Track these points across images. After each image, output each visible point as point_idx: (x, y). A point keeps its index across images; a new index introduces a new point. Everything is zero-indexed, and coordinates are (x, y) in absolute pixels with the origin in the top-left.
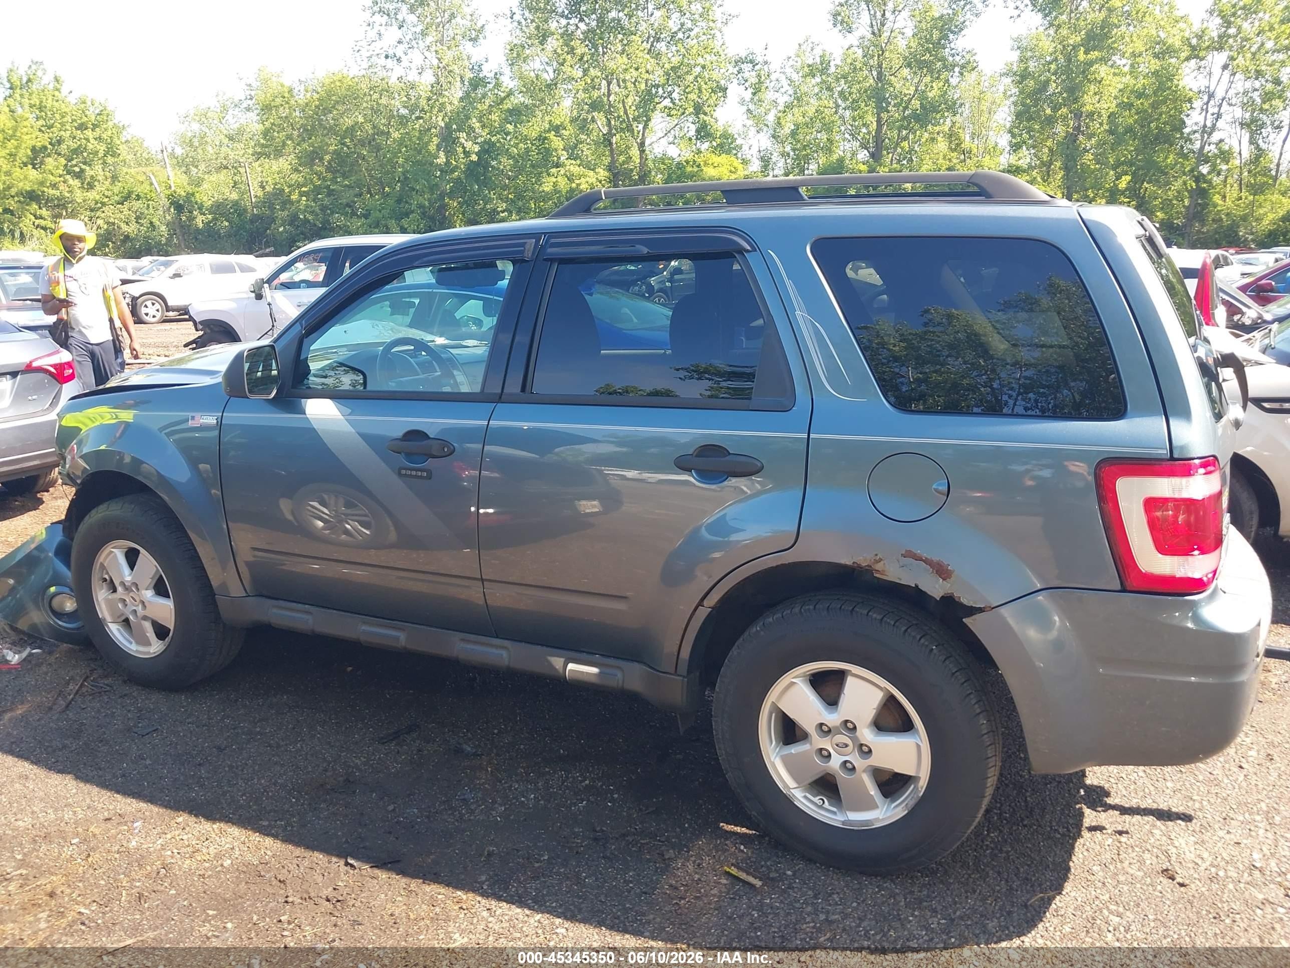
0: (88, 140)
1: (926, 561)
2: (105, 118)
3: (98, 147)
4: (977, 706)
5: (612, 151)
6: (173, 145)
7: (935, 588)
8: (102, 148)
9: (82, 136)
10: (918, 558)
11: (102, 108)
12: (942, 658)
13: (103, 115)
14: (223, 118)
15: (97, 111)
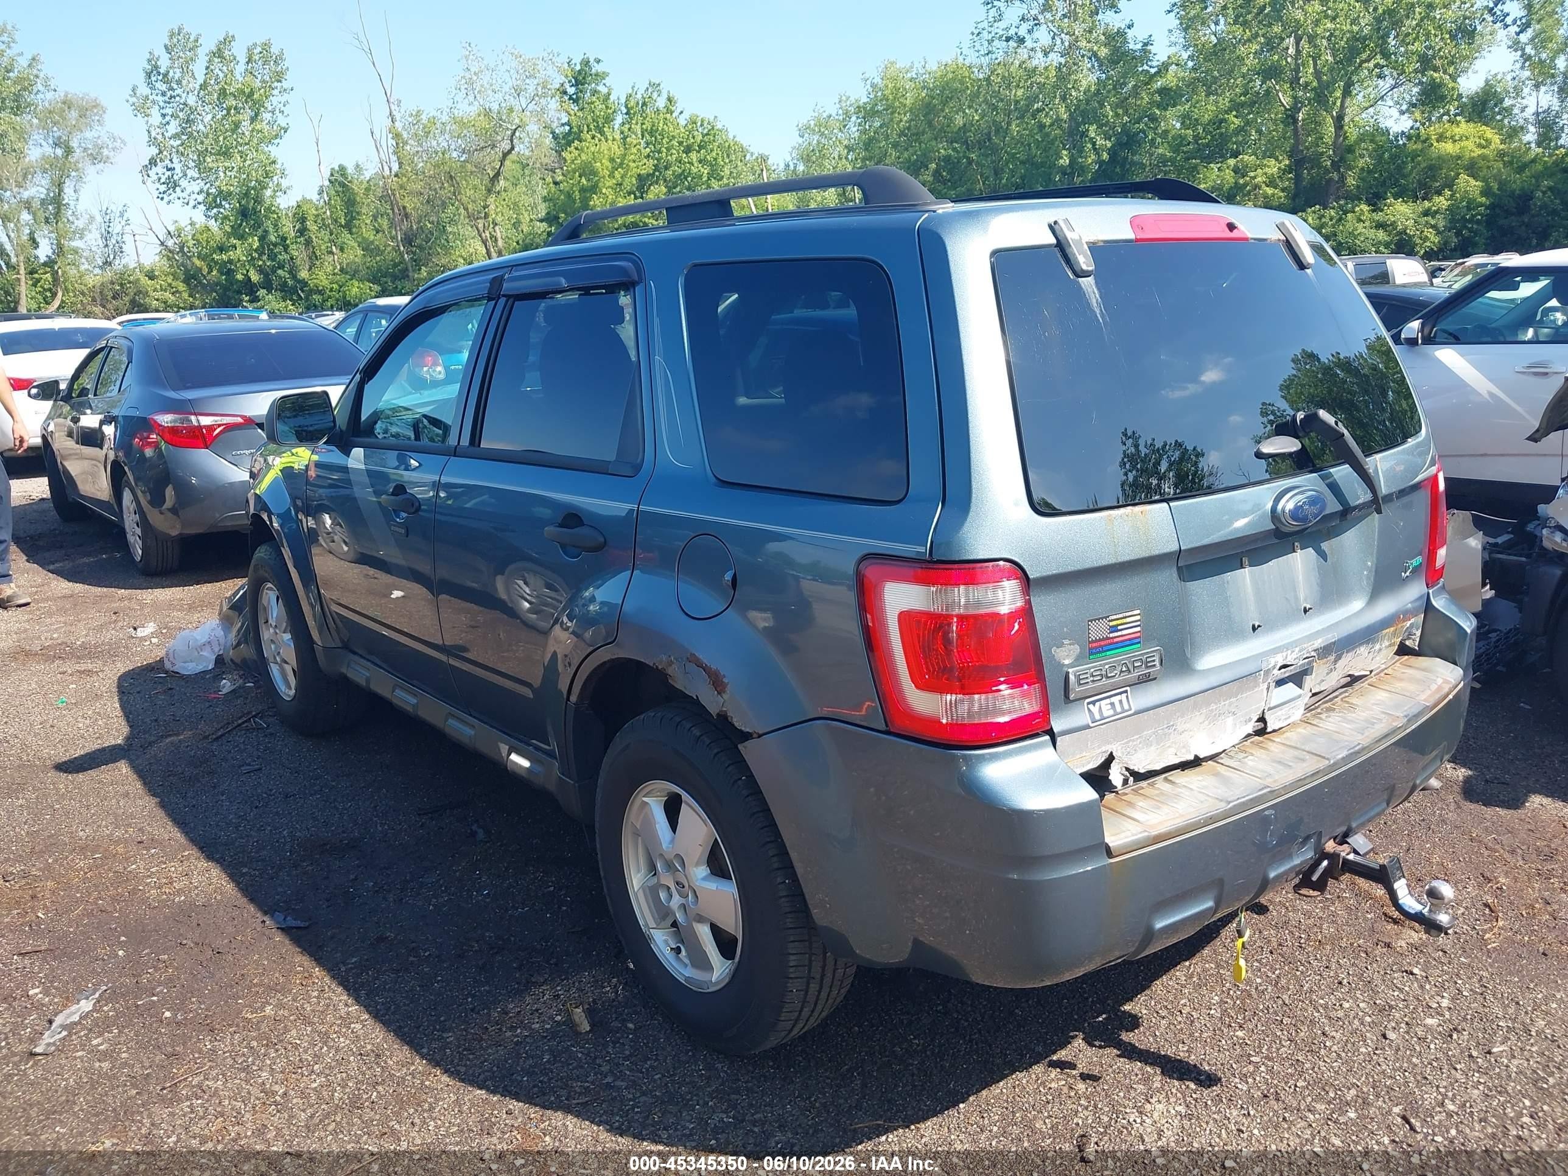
0: (691, 163)
1: (706, 669)
2: (712, 138)
3: (702, 170)
4: (775, 859)
5: (1296, 131)
6: (795, 162)
7: (712, 703)
8: (705, 171)
9: (686, 160)
10: (699, 665)
11: (710, 127)
12: (745, 792)
13: (711, 133)
14: (845, 126)
15: (705, 131)
